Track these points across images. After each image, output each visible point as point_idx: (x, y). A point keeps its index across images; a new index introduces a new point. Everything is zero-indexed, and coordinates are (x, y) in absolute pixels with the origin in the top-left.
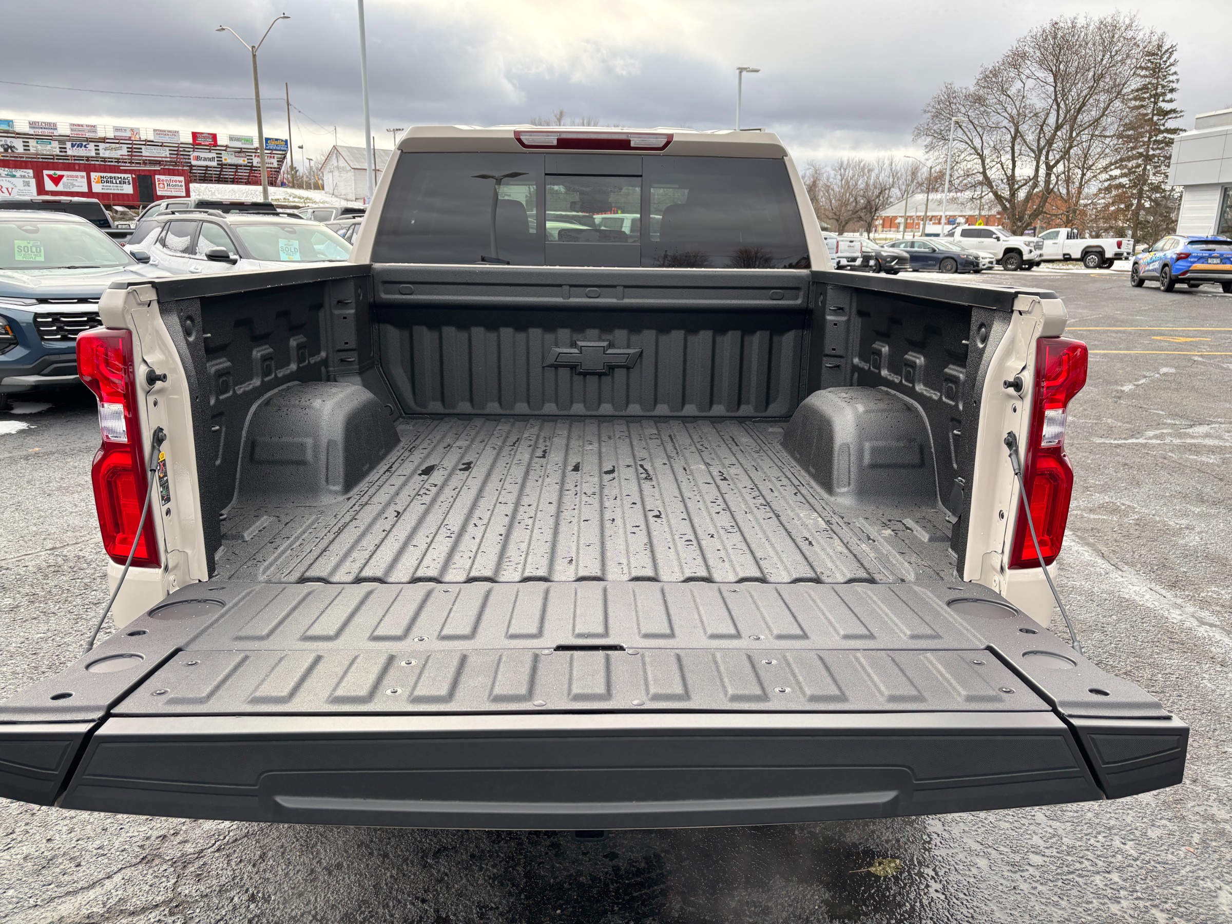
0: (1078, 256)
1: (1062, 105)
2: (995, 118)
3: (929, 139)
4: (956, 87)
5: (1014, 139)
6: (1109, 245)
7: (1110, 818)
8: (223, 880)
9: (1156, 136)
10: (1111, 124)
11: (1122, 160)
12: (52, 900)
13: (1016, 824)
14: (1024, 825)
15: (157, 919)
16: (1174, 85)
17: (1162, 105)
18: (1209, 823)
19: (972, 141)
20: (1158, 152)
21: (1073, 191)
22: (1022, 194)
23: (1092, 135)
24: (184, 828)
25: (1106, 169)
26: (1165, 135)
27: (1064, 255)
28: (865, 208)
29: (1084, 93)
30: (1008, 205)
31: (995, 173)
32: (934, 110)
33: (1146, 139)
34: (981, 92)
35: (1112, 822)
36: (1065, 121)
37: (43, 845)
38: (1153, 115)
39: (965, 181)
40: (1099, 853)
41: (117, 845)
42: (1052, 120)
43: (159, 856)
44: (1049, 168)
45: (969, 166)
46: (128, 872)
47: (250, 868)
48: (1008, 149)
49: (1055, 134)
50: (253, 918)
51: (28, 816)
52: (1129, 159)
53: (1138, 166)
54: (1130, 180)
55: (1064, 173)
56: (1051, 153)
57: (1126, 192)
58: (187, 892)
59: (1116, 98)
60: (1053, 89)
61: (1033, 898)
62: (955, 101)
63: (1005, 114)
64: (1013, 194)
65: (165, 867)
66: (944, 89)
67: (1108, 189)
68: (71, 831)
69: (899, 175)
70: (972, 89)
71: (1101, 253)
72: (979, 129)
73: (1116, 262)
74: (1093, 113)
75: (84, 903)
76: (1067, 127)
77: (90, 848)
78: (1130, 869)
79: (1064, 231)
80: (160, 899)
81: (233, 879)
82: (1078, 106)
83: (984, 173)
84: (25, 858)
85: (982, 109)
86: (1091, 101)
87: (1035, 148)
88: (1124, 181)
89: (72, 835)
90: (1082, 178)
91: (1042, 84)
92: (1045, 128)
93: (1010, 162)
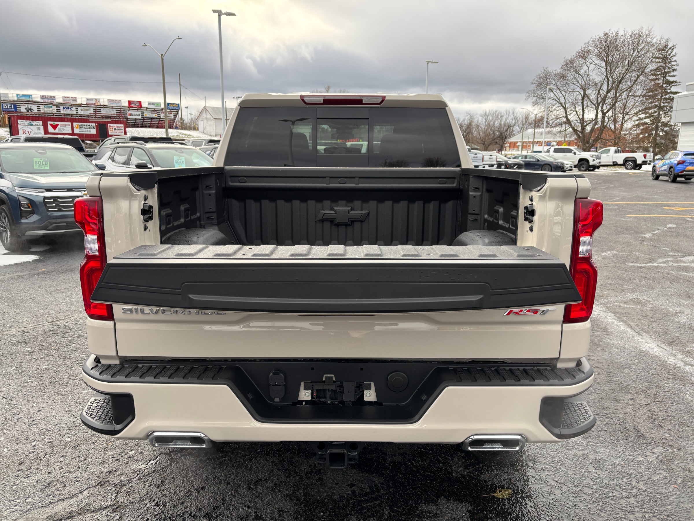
0: (622, 163)
1: (610, 79)
2: (572, 86)
3: (535, 98)
4: (550, 70)
5: (583, 98)
6: (639, 157)
7: (630, 469)
8: (142, 494)
9: (665, 95)
10: (639, 90)
11: (645, 109)
12: (51, 503)
13: (577, 472)
14: (582, 472)
15: (106, 515)
16: (675, 67)
17: (668, 78)
18: (687, 472)
19: (559, 99)
20: (666, 104)
21: (618, 126)
22: (588, 129)
23: (628, 96)
24: (121, 468)
25: (636, 114)
26: (670, 95)
27: (613, 162)
28: (499, 137)
29: (623, 72)
30: (580, 134)
31: (572, 117)
32: (537, 83)
33: (660, 97)
34: (564, 73)
35: (631, 471)
36: (612, 88)
37: (46, 476)
38: (663, 84)
39: (556, 122)
40: (624, 488)
41: (85, 476)
42: (605, 87)
43: (108, 482)
44: (604, 114)
45: (558, 113)
46: (91, 490)
47: (156, 489)
48: (580, 104)
49: (606, 95)
50: (157, 515)
51: (38, 460)
52: (650, 108)
53: (655, 112)
54: (650, 120)
55: (612, 116)
56: (604, 106)
57: (649, 127)
58: (122, 501)
59: (641, 74)
60: (605, 70)
61: (586, 511)
62: (549, 77)
63: (578, 85)
64: (583, 128)
65: (110, 487)
66: (543, 71)
67: (638, 126)
68: (61, 468)
69: (518, 119)
70: (559, 71)
71: (634, 161)
72: (563, 93)
73: (643, 166)
74: (629, 83)
75: (68, 506)
76: (613, 91)
77: (71, 477)
78: (641, 496)
79: (613, 149)
80: (108, 504)
81: (147, 494)
82: (619, 79)
83: (566, 117)
84: (37, 482)
85: (565, 82)
86: (627, 76)
87: (595, 102)
88: (648, 120)
89: (62, 470)
90: (623, 119)
91: (599, 67)
92: (601, 92)
93: (581, 111)
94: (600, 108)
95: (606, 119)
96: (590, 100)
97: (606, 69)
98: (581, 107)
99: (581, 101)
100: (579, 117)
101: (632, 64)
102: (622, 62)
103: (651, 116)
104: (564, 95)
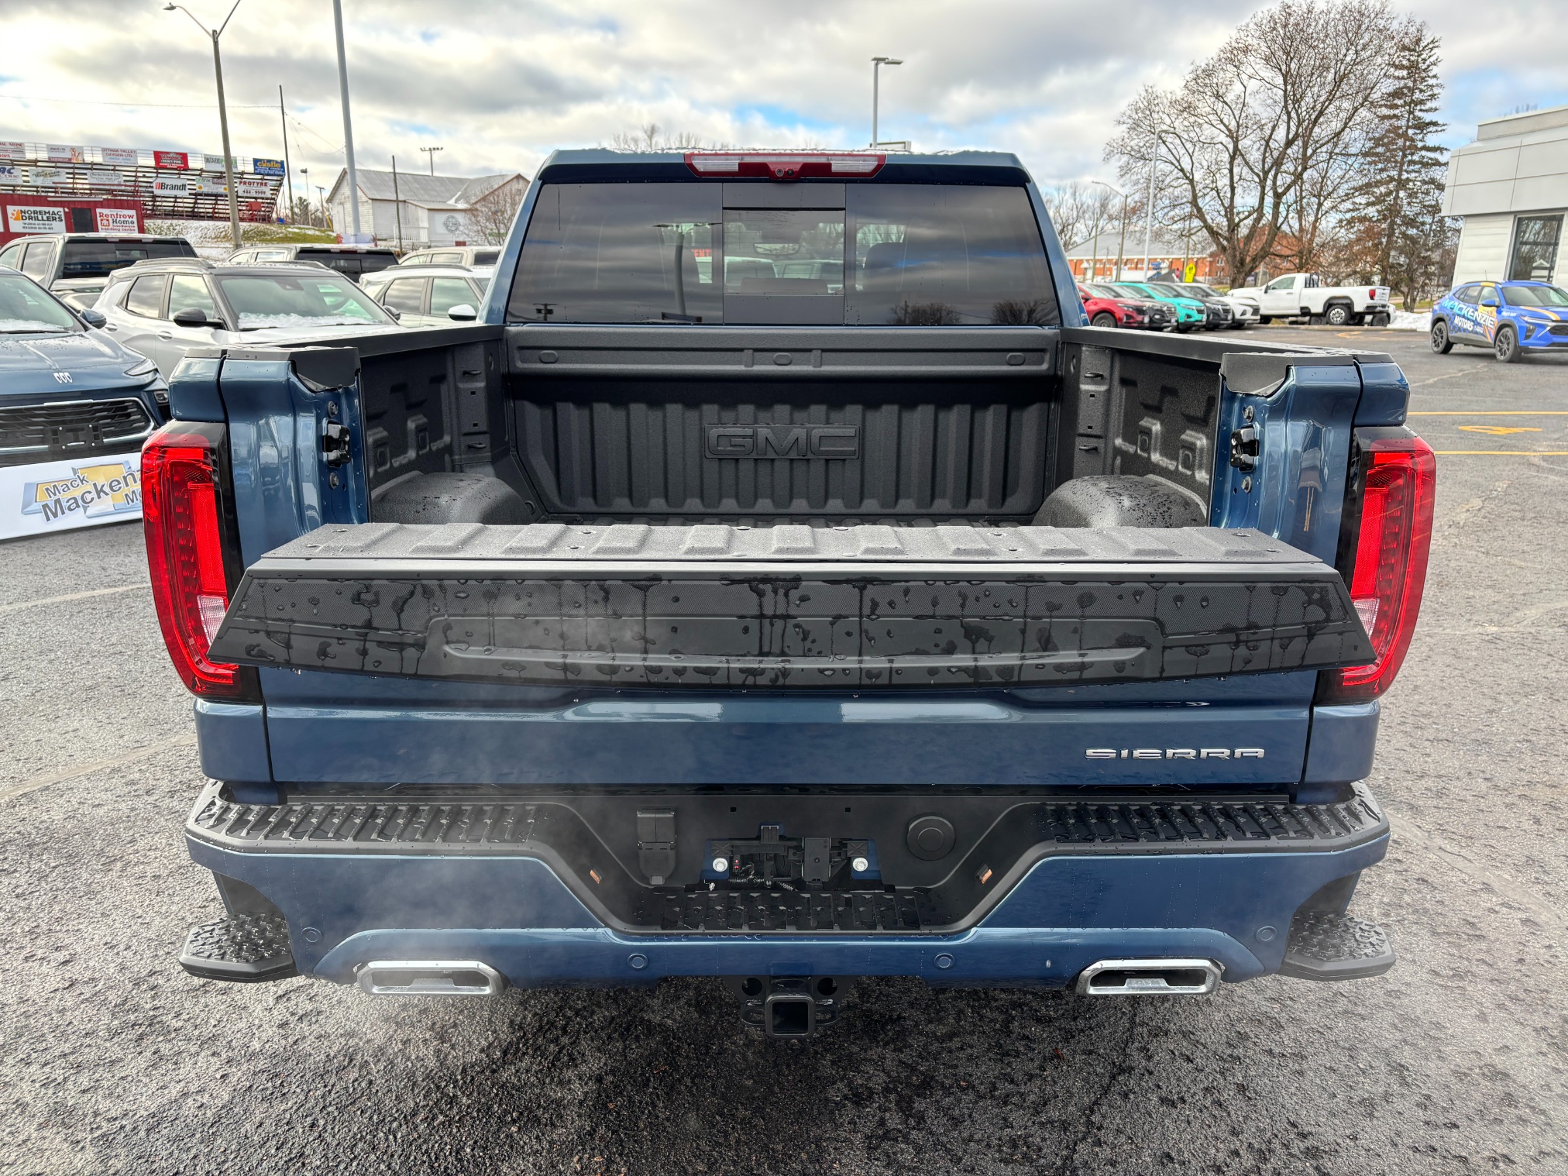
0: (1320, 310)
1: (1293, 115)
2: (1208, 131)
3: (1125, 158)
4: (1159, 90)
5: (1232, 159)
6: (1359, 295)
9: (1412, 154)
10: (1356, 140)
11: (1368, 185)
16: (1436, 91)
17: (1418, 113)
19: (1178, 161)
20: (1413, 175)
21: (1307, 225)
22: (1243, 231)
23: (1332, 154)
25: (1349, 196)
26: (1424, 153)
27: (1302, 308)
29: (1322, 99)
30: (1225, 243)
31: (1209, 204)
32: (1130, 121)
33: (1399, 159)
34: (1191, 98)
36: (1297, 135)
38: (1408, 127)
44: (1278, 196)
45: (1176, 193)
48: (1226, 172)
49: (1283, 154)
52: (1378, 184)
53: (1390, 193)
54: (1378, 211)
55: (1296, 202)
56: (1279, 177)
57: (1374, 227)
59: (1362, 105)
60: (1282, 93)
62: (1157, 109)
63: (1221, 127)
64: (1233, 227)
66: (1144, 94)
69: (1085, 206)
70: (1180, 93)
71: (1348, 305)
74: (1333, 124)
76: (1299, 142)
79: (1301, 278)
82: (1313, 117)
83: (1194, 202)
85: (1192, 119)
86: (1332, 108)
87: (1258, 168)
88: (1372, 211)
90: (1318, 210)
91: (1268, 86)
92: (1272, 144)
93: (1227, 188)
94: (1269, 182)
95: (1282, 208)
96: (1247, 163)
97: (1285, 91)
98: (1227, 181)
99: (1228, 166)
100: (1223, 204)
101: (1341, 81)
102: (1320, 75)
103: (1379, 200)
104: (1190, 151)
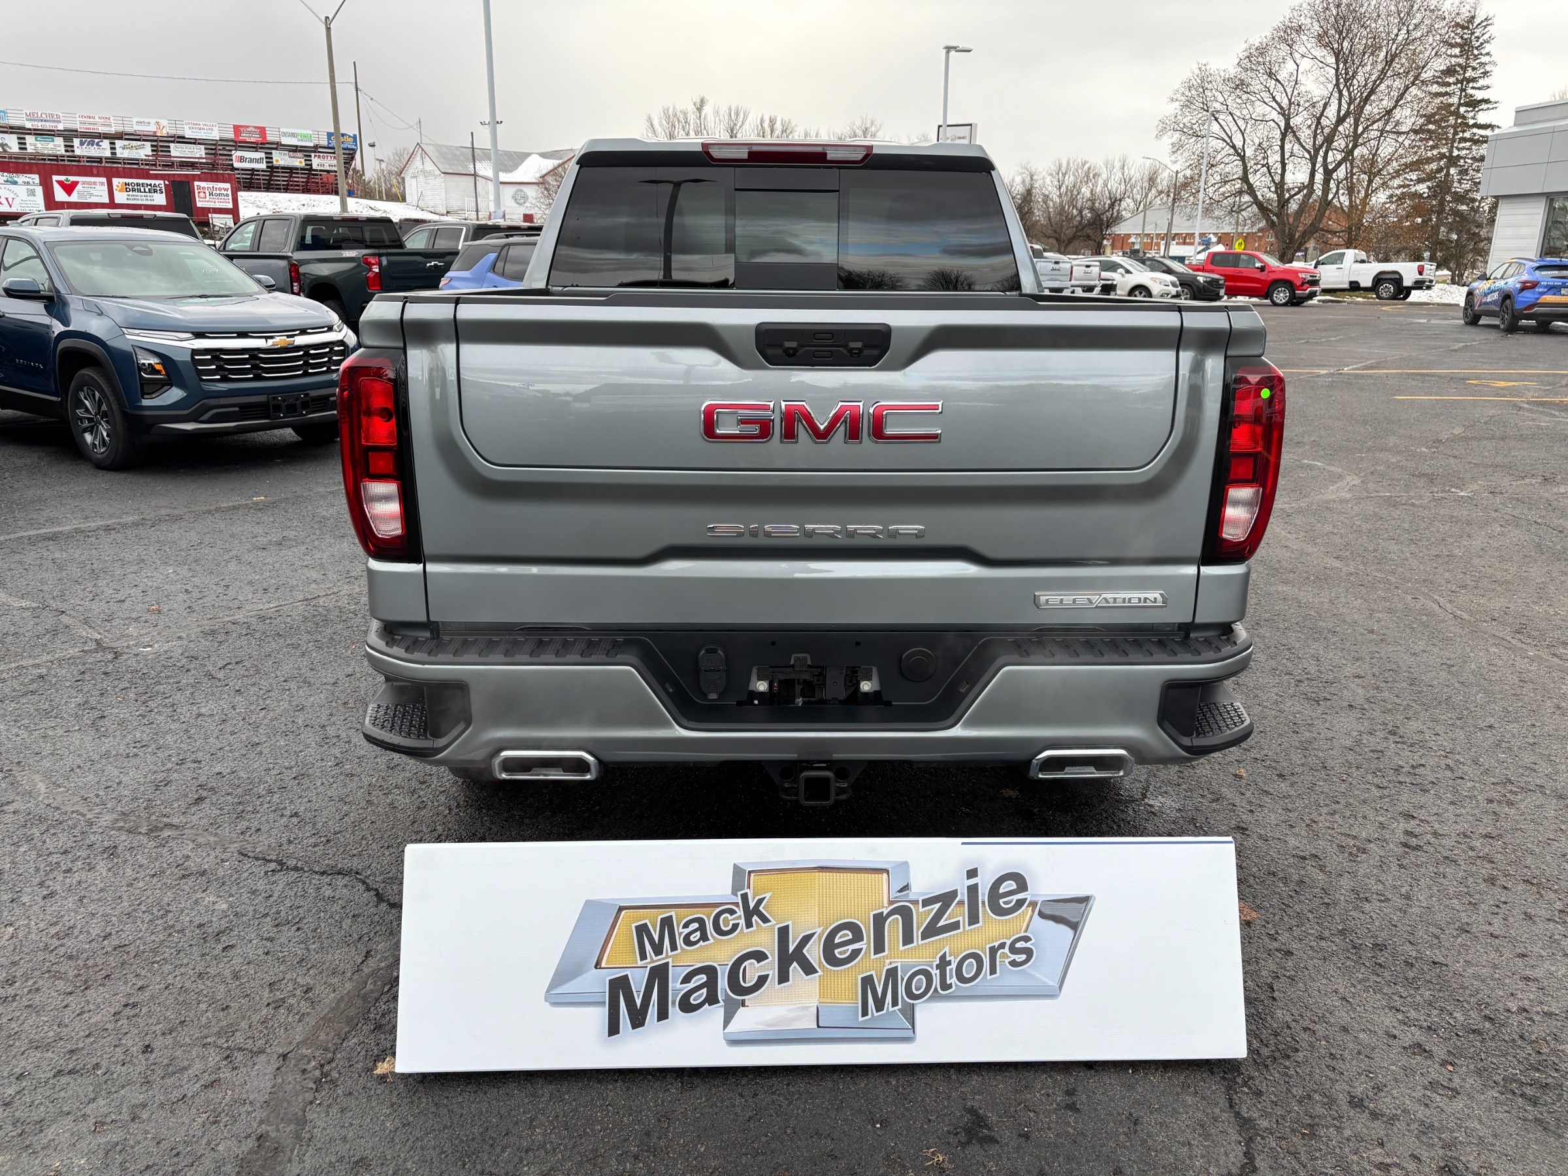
0: (1369, 284)
1: (1345, 93)
2: (1260, 109)
3: (1177, 135)
4: (1212, 69)
5: (1284, 136)
6: (1408, 271)
9: (1464, 131)
10: (1406, 117)
11: (1419, 161)
16: (1488, 68)
17: (1470, 91)
19: (1230, 138)
20: (1464, 152)
21: (1358, 200)
22: (1293, 206)
23: (1382, 131)
25: (1397, 173)
26: (1475, 130)
28: (1093, 224)
29: (1374, 77)
30: (1274, 218)
31: (1259, 180)
32: (1183, 98)
33: (1450, 136)
34: (1243, 75)
36: (1348, 114)
38: (1460, 105)
39: (1222, 190)
42: (1331, 112)
44: (1328, 174)
45: (1227, 170)
48: (1277, 148)
49: (1335, 130)
52: (1429, 160)
54: (1429, 188)
55: (1346, 179)
56: (1330, 153)
57: (1424, 204)
59: (1413, 83)
60: (1334, 71)
62: (1210, 86)
63: (1274, 104)
64: (1283, 203)
66: (1197, 72)
67: (1401, 198)
69: (1133, 181)
70: (1233, 71)
71: (1397, 279)
72: (1240, 122)
74: (1385, 103)
76: (1350, 120)
79: (1350, 254)
82: (1365, 94)
83: (1245, 179)
85: (1245, 97)
86: (1383, 87)
87: (1310, 147)
88: (1422, 188)
90: (1368, 186)
91: (1321, 65)
92: (1324, 121)
93: (1279, 165)
94: (1320, 159)
95: (1332, 185)
96: (1298, 139)
97: (1337, 70)
98: (1278, 157)
99: (1279, 143)
100: (1273, 181)
101: (1392, 60)
102: (1372, 54)
103: (1430, 177)
104: (1243, 129)
